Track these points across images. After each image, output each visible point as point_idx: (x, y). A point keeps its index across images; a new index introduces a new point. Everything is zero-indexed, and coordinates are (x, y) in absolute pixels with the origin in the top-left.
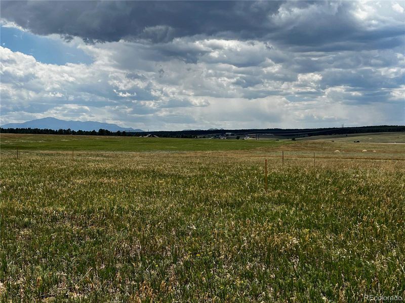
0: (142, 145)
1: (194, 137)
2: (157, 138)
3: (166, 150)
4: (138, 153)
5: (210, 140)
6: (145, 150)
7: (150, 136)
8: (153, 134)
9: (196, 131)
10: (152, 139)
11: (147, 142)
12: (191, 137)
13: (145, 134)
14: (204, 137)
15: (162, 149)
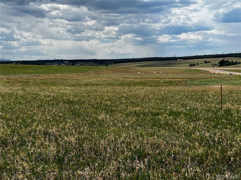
0: (9, 69)
1: (45, 64)
2: (20, 65)
3: (27, 73)
4: (6, 76)
5: (55, 66)
6: (11, 74)
7: (15, 64)
8: (17, 62)
9: (45, 60)
10: (16, 65)
11: (13, 68)
12: (42, 64)
13: (12, 62)
14: (51, 64)
15: (24, 73)
